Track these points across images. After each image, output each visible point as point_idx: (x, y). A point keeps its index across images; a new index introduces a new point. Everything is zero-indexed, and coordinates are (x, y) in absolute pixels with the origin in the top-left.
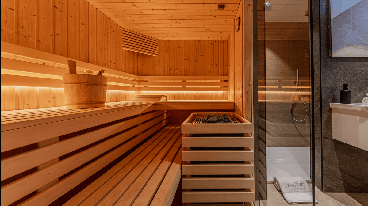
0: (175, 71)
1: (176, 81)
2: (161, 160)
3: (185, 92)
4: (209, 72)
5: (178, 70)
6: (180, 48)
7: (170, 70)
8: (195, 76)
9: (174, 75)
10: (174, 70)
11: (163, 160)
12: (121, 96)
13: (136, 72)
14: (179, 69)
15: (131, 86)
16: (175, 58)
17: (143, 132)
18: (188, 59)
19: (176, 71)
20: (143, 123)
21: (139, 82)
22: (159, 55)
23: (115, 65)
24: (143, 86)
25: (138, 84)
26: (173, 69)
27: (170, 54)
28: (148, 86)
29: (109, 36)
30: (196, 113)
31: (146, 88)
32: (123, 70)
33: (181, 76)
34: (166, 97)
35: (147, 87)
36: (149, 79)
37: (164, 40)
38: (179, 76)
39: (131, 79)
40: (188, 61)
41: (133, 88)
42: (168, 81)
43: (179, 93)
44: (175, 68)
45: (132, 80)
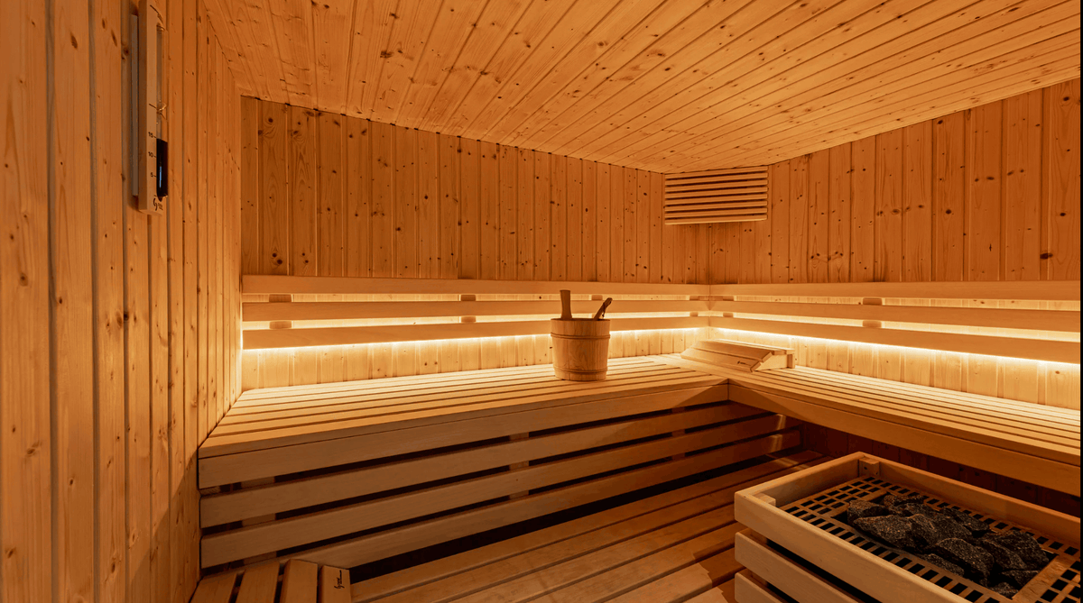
0: (832, 264)
1: (835, 300)
2: (694, 558)
3: (876, 348)
4: (1044, 256)
5: (845, 259)
6: (855, 173)
7: (810, 261)
8: (933, 280)
9: (827, 279)
10: (829, 259)
11: (698, 560)
12: (662, 341)
13: (702, 275)
14: (851, 253)
15: (687, 314)
16: (833, 215)
17: (688, 455)
18: (898, 207)
19: (836, 263)
20: (688, 431)
21: (711, 301)
22: (770, 214)
23: (646, 271)
24: (720, 314)
25: (706, 308)
26: (823, 256)
27: (812, 203)
28: (736, 315)
29: (634, 210)
30: (873, 460)
31: (728, 320)
32: (665, 279)
33: (858, 281)
34: (790, 358)
35: (730, 316)
36: (736, 292)
37: (789, 162)
38: (850, 281)
39: (688, 298)
40: (899, 216)
41: (694, 320)
42: (804, 300)
43: (846, 348)
44: (832, 252)
45: (691, 300)
